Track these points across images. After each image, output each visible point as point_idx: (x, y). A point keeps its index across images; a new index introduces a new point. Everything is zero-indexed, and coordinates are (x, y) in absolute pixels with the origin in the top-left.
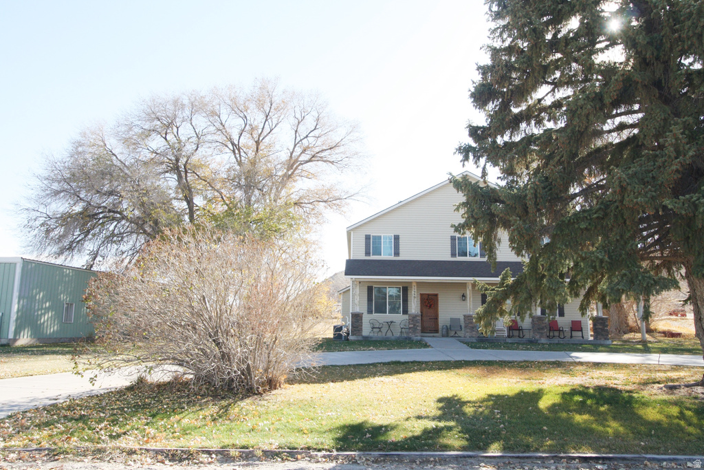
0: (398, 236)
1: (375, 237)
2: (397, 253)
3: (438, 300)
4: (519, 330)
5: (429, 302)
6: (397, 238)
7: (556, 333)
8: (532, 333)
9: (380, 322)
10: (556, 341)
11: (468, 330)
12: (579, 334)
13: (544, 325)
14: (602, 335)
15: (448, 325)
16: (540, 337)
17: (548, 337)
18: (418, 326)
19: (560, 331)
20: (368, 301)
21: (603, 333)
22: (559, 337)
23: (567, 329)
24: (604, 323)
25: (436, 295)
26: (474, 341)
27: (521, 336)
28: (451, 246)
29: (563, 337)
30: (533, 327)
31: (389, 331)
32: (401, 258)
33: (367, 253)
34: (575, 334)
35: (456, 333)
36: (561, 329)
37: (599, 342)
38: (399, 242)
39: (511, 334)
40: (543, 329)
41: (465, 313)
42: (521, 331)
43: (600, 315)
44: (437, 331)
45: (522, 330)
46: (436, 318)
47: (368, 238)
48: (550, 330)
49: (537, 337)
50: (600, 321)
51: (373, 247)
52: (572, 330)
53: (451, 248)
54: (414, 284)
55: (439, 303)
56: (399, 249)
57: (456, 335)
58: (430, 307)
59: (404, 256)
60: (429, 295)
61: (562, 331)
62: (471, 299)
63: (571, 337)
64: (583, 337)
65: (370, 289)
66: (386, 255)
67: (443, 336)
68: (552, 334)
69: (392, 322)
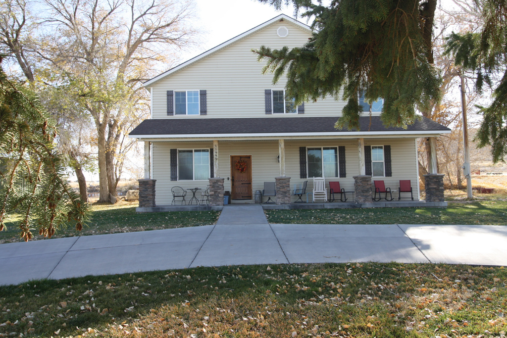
0: (205, 91)
1: (177, 94)
2: (204, 111)
3: (251, 163)
4: (341, 193)
5: (241, 166)
6: (203, 94)
7: (383, 195)
8: (355, 196)
9: (185, 189)
10: (382, 204)
11: (280, 196)
12: (409, 194)
13: (368, 187)
14: (436, 196)
15: (262, 190)
16: (365, 201)
17: (374, 199)
18: (219, 193)
19: (387, 192)
20: (172, 166)
21: (438, 193)
22: (386, 199)
23: (395, 190)
24: (439, 181)
25: (249, 157)
26: (287, 208)
27: (343, 199)
28: (266, 101)
29: (390, 199)
30: (356, 190)
31: (194, 199)
32: (209, 116)
33: (170, 112)
34: (403, 195)
35: (269, 199)
36: (388, 190)
37: (432, 204)
38: (206, 99)
39: (332, 198)
40: (367, 191)
41: (277, 176)
42: (343, 195)
43: (434, 173)
44: (250, 197)
45: (344, 192)
46: (249, 183)
47: (170, 94)
48: (376, 192)
49: (361, 201)
50: (435, 180)
51: (176, 105)
52: (400, 191)
53: (266, 103)
54: (216, 143)
55: (253, 166)
56: (206, 107)
57: (270, 201)
58: (242, 170)
59: (211, 115)
60: (241, 157)
61: (390, 192)
62: (284, 159)
63: (399, 198)
64: (412, 198)
65: (173, 153)
66: (192, 114)
67: (256, 203)
68: (377, 196)
69: (196, 189)
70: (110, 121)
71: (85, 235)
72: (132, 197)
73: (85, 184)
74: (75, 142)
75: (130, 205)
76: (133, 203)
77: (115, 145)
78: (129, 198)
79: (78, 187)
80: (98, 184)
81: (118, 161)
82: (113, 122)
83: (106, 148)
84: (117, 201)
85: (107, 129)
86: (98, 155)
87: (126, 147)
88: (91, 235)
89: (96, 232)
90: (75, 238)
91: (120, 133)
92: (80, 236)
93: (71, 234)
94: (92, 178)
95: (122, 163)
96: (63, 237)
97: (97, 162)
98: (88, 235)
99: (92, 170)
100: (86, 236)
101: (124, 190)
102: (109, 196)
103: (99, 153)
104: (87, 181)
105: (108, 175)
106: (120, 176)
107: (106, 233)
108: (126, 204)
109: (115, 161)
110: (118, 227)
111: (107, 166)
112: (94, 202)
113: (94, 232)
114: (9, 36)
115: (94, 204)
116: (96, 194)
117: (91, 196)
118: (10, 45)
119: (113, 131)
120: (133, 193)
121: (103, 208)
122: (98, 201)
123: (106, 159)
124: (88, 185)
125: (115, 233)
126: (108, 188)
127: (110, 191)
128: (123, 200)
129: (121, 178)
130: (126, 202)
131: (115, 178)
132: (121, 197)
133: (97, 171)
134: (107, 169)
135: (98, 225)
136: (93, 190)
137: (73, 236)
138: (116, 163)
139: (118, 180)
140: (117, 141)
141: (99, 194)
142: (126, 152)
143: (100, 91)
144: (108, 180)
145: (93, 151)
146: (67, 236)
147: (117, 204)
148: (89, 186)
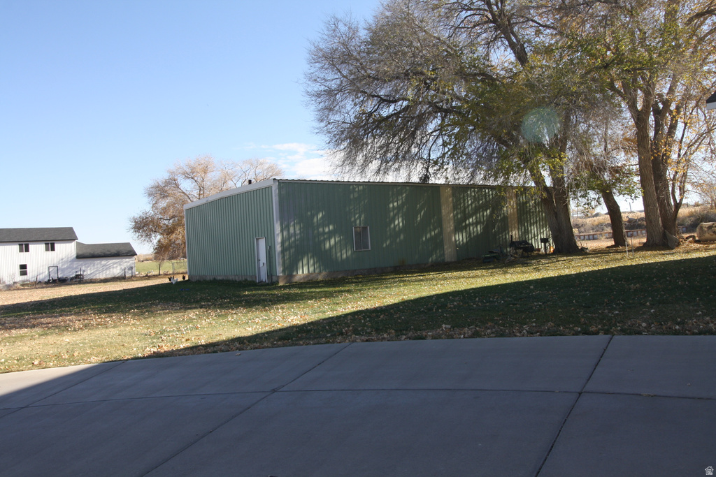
70: (656, 103)
71: (624, 332)
72: (707, 235)
73: (620, 217)
74: (598, 150)
75: (706, 250)
76: (711, 246)
77: (669, 144)
78: (703, 238)
79: (610, 222)
80: (643, 215)
81: (676, 173)
82: (661, 106)
83: (652, 151)
84: (678, 245)
85: (651, 119)
86: (638, 166)
87: (689, 146)
88: (639, 333)
89: (649, 325)
90: (602, 338)
91: (677, 121)
92: (613, 335)
93: (593, 329)
94: (632, 206)
95: (685, 175)
96: (576, 333)
97: (637, 179)
98: (630, 334)
99: (630, 192)
100: (627, 337)
101: (688, 222)
102: (664, 236)
103: (640, 163)
104: (624, 212)
105: (658, 198)
106: (681, 200)
107: (676, 333)
108: (697, 250)
109: (670, 173)
110: (704, 315)
111: (656, 183)
112: (638, 245)
113: (644, 324)
114: (492, 8)
115: (638, 249)
116: (639, 232)
117: (631, 236)
118: (494, 21)
119: (662, 120)
120: (710, 227)
121: (655, 256)
122: (645, 244)
123: (654, 171)
124: (624, 217)
125: (700, 333)
126: (660, 222)
127: (665, 226)
128: (690, 242)
129: (684, 201)
130: (698, 246)
131: (673, 204)
132: (686, 236)
133: (639, 192)
134: (657, 188)
135: (652, 306)
136: (634, 225)
137: (597, 333)
138: (672, 176)
139: (678, 206)
140: (672, 137)
141: (644, 232)
142: (691, 154)
143: (633, 50)
144: (660, 206)
145: (629, 161)
146: (586, 333)
147: (681, 249)
148: (627, 219)
